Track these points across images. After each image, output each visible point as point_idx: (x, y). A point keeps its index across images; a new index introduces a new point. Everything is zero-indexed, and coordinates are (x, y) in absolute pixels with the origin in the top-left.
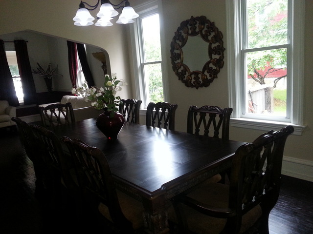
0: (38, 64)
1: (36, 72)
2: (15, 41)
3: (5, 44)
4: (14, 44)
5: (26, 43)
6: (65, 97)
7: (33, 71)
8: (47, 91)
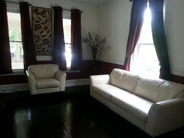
0: (89, 34)
1: (85, 41)
2: (72, 10)
3: (63, 11)
4: (71, 13)
5: (81, 13)
6: (115, 69)
7: (82, 40)
8: (93, 59)
